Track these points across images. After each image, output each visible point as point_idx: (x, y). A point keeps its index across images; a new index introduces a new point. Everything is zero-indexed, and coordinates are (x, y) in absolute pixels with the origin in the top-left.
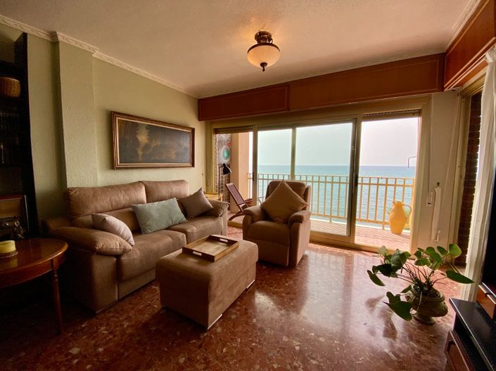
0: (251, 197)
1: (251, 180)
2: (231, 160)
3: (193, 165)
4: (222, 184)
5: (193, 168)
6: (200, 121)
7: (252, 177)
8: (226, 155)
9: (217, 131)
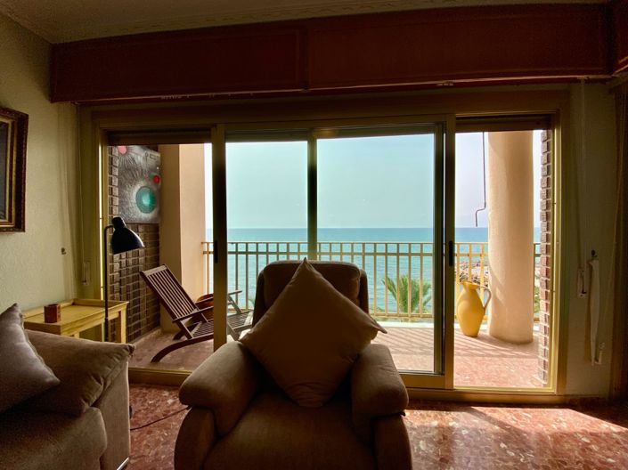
0: (211, 292)
1: (211, 256)
2: (160, 213)
3: (19, 225)
4: (135, 270)
5: (18, 234)
6: (52, 101)
7: (211, 249)
8: (146, 201)
9: (113, 139)
